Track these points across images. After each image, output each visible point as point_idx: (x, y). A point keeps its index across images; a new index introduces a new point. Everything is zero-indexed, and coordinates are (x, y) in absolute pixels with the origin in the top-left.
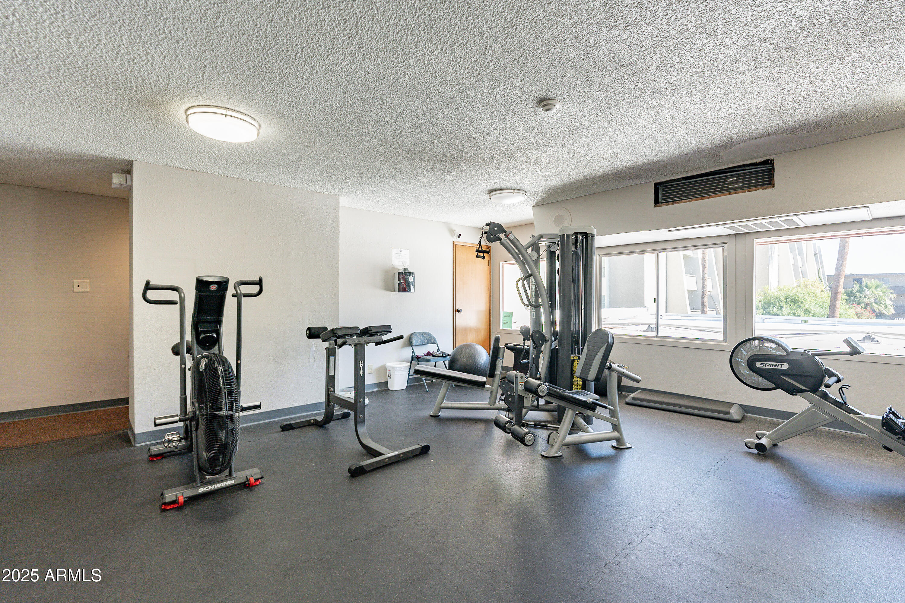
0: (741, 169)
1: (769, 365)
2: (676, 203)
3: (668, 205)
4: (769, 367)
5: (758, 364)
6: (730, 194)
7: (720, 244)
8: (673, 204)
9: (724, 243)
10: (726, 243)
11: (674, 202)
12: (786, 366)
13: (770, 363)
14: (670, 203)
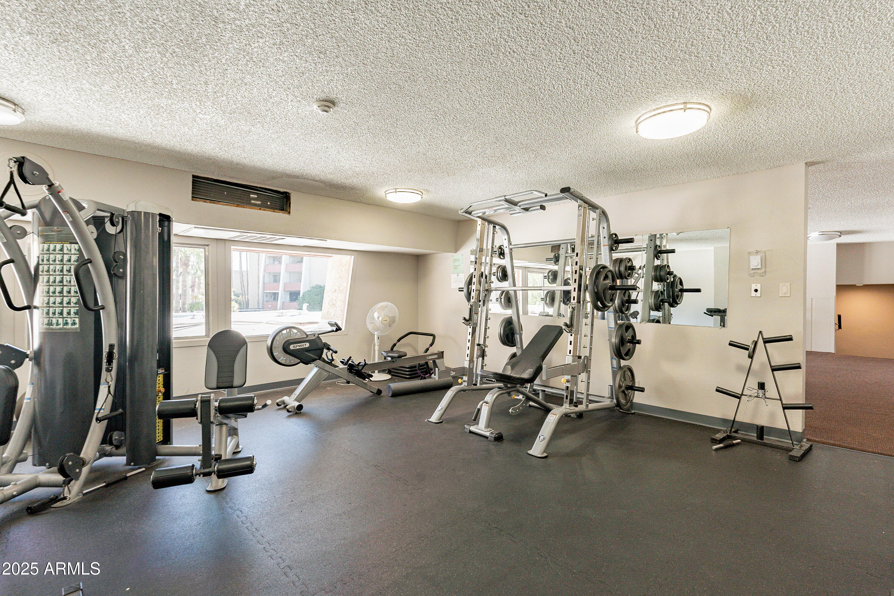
0: (263, 190)
1: (297, 347)
2: (214, 203)
3: (205, 202)
4: (298, 348)
5: (292, 347)
6: (260, 209)
7: (202, 245)
8: (210, 202)
9: (205, 245)
10: (208, 245)
11: (212, 201)
12: (307, 345)
13: (299, 344)
14: (207, 201)
